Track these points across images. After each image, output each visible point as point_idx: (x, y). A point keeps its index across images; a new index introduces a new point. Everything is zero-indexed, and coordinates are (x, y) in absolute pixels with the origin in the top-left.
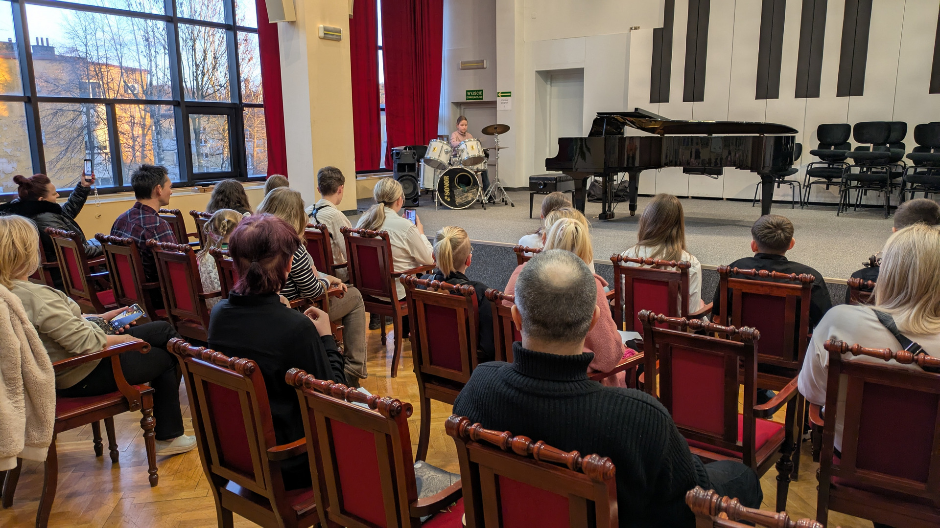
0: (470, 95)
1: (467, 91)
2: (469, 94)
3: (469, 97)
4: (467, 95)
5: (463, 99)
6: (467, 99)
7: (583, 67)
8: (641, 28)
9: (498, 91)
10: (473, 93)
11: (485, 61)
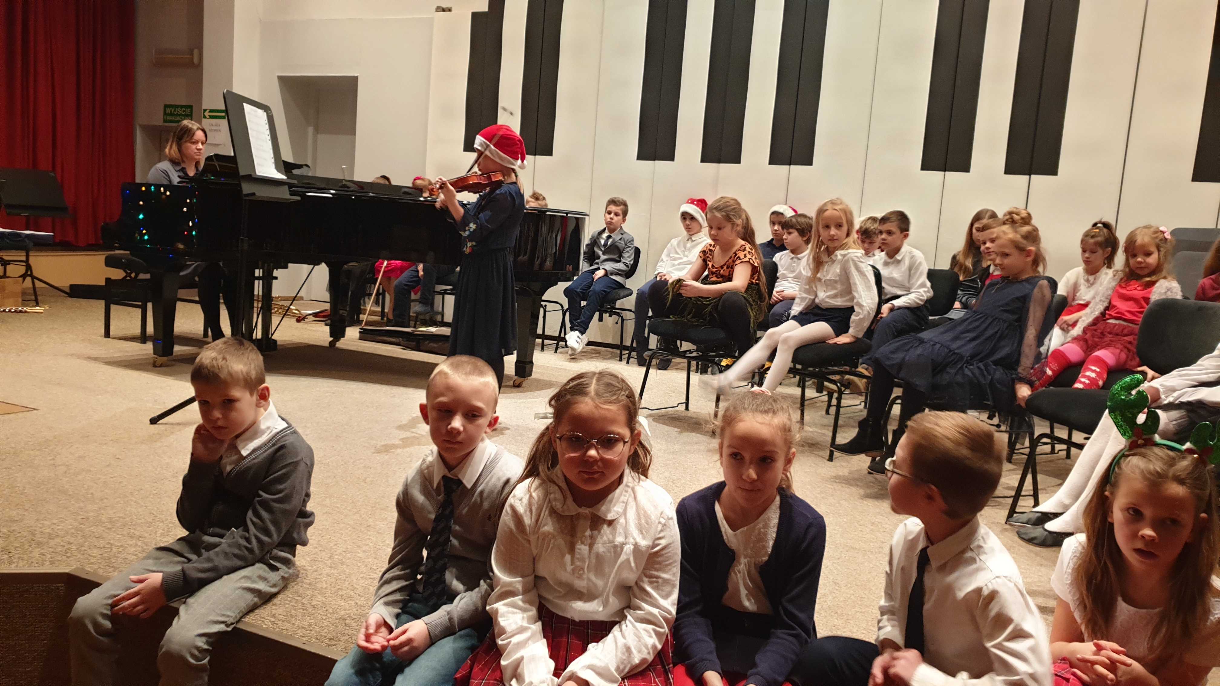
0: (171, 114)
1: (166, 106)
2: (168, 111)
3: (169, 118)
4: (165, 113)
5: (159, 121)
6: (165, 121)
7: (356, 75)
8: (453, 9)
9: (204, 107)
10: (175, 111)
11: (196, 52)
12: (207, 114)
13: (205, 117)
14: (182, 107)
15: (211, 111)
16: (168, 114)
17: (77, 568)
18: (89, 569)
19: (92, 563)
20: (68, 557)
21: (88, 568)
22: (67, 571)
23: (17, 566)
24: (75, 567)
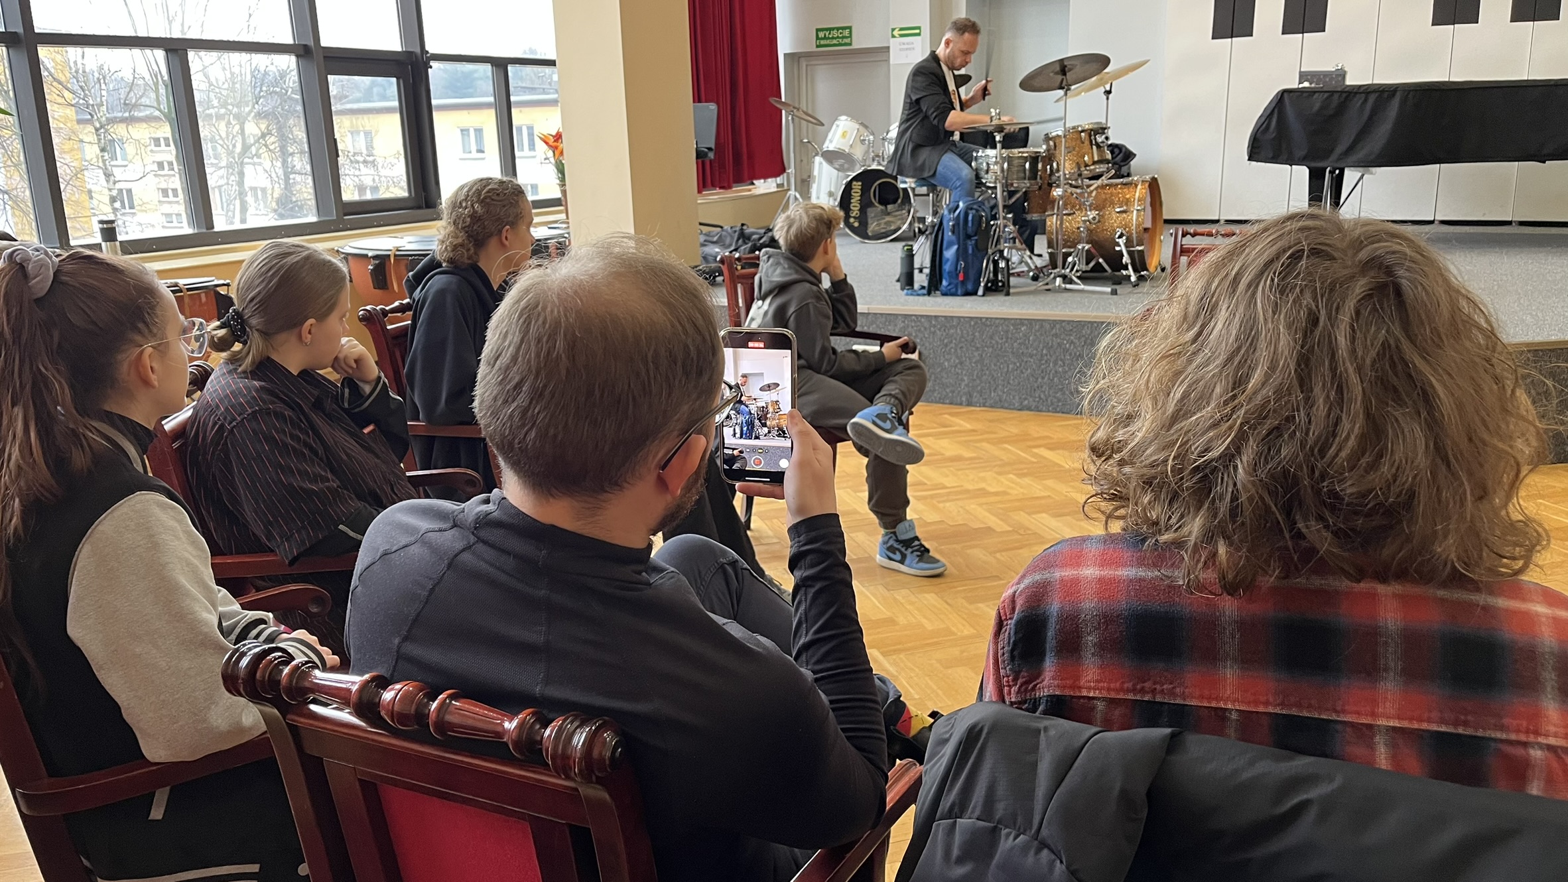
0: (825, 38)
1: (818, 30)
2: (821, 35)
3: (822, 42)
4: (817, 38)
5: (810, 46)
6: (817, 46)
9: (891, 26)
10: (830, 34)
12: (896, 33)
13: (893, 36)
14: (838, 29)
15: (901, 29)
16: (822, 39)
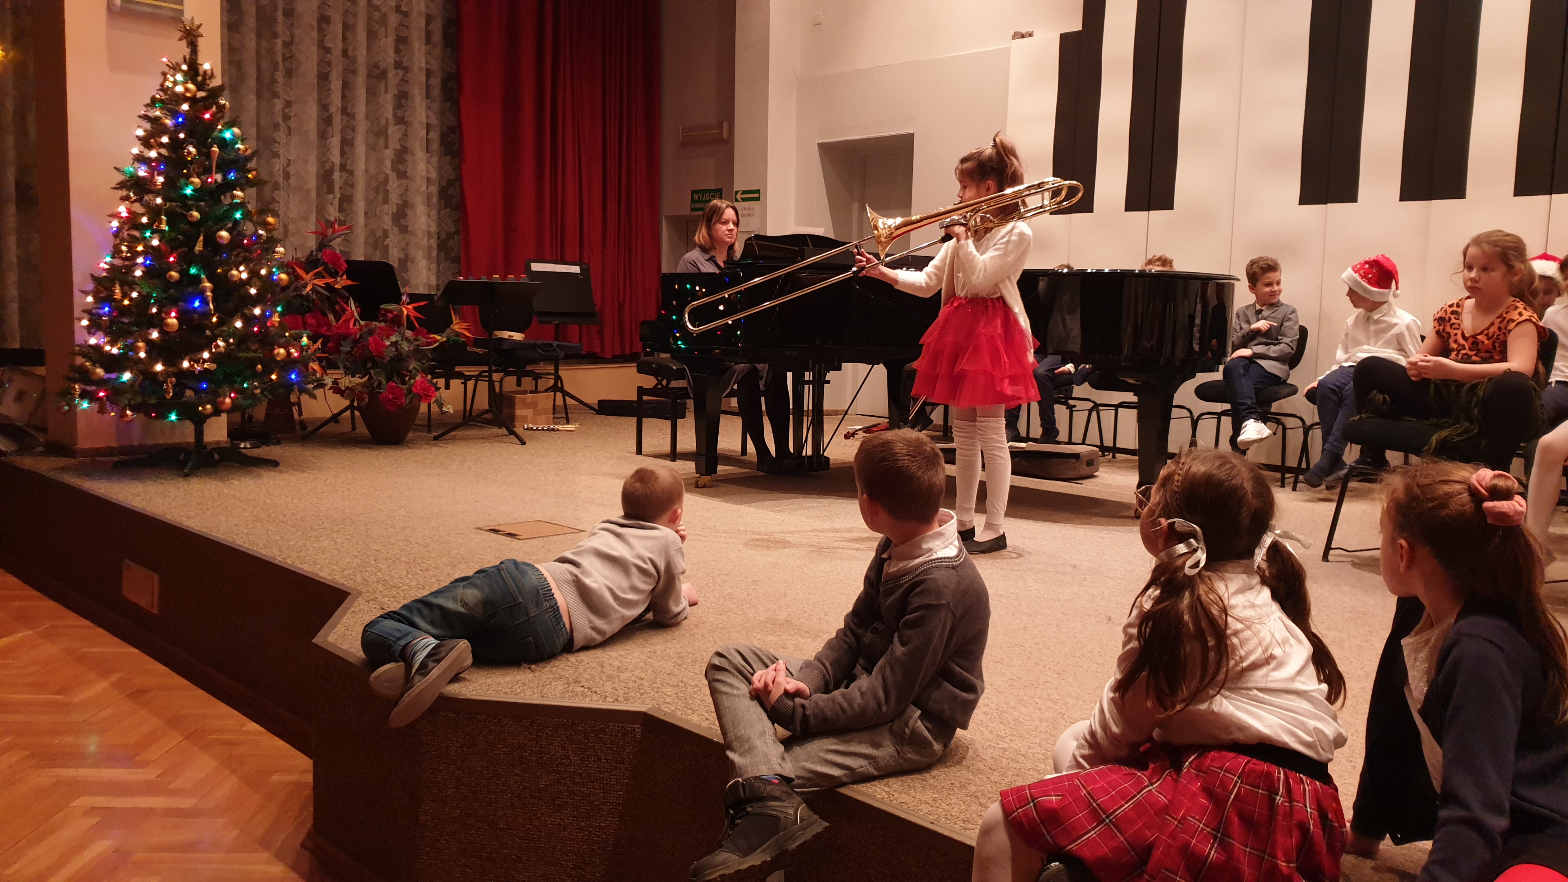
1: (693, 192)
2: (696, 197)
4: (693, 201)
5: (687, 211)
6: (692, 210)
7: (911, 132)
8: (1035, 34)
9: (735, 189)
10: (703, 196)
11: (725, 125)
12: (739, 196)
14: (711, 189)
15: (744, 192)
16: (696, 202)
17: (653, 707)
18: (666, 709)
19: (668, 703)
20: (642, 694)
21: (664, 708)
22: (644, 710)
23: (591, 700)
24: (650, 706)
